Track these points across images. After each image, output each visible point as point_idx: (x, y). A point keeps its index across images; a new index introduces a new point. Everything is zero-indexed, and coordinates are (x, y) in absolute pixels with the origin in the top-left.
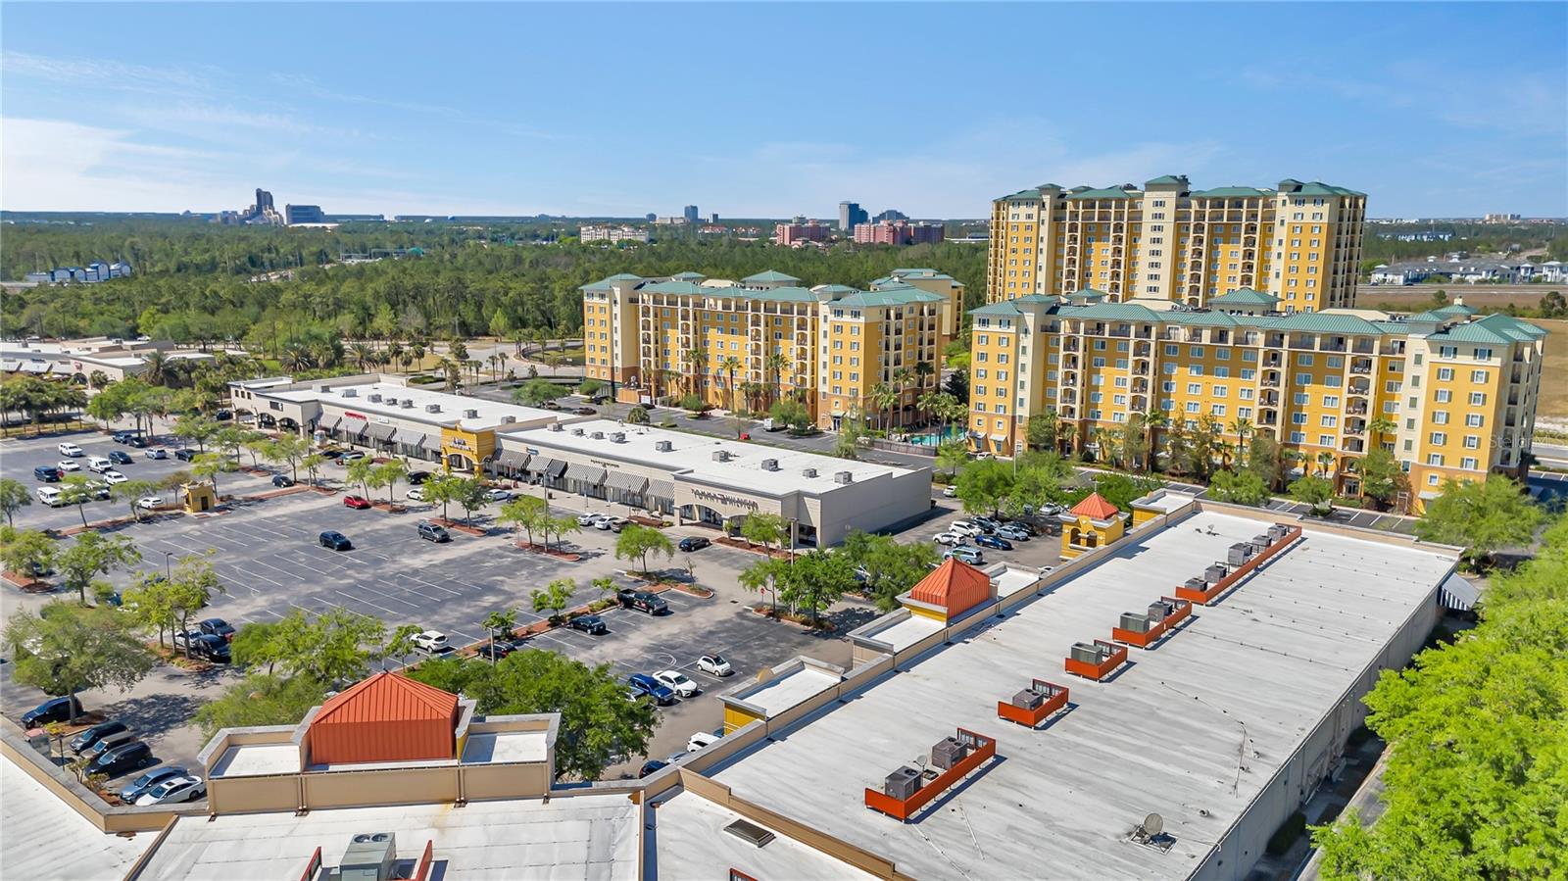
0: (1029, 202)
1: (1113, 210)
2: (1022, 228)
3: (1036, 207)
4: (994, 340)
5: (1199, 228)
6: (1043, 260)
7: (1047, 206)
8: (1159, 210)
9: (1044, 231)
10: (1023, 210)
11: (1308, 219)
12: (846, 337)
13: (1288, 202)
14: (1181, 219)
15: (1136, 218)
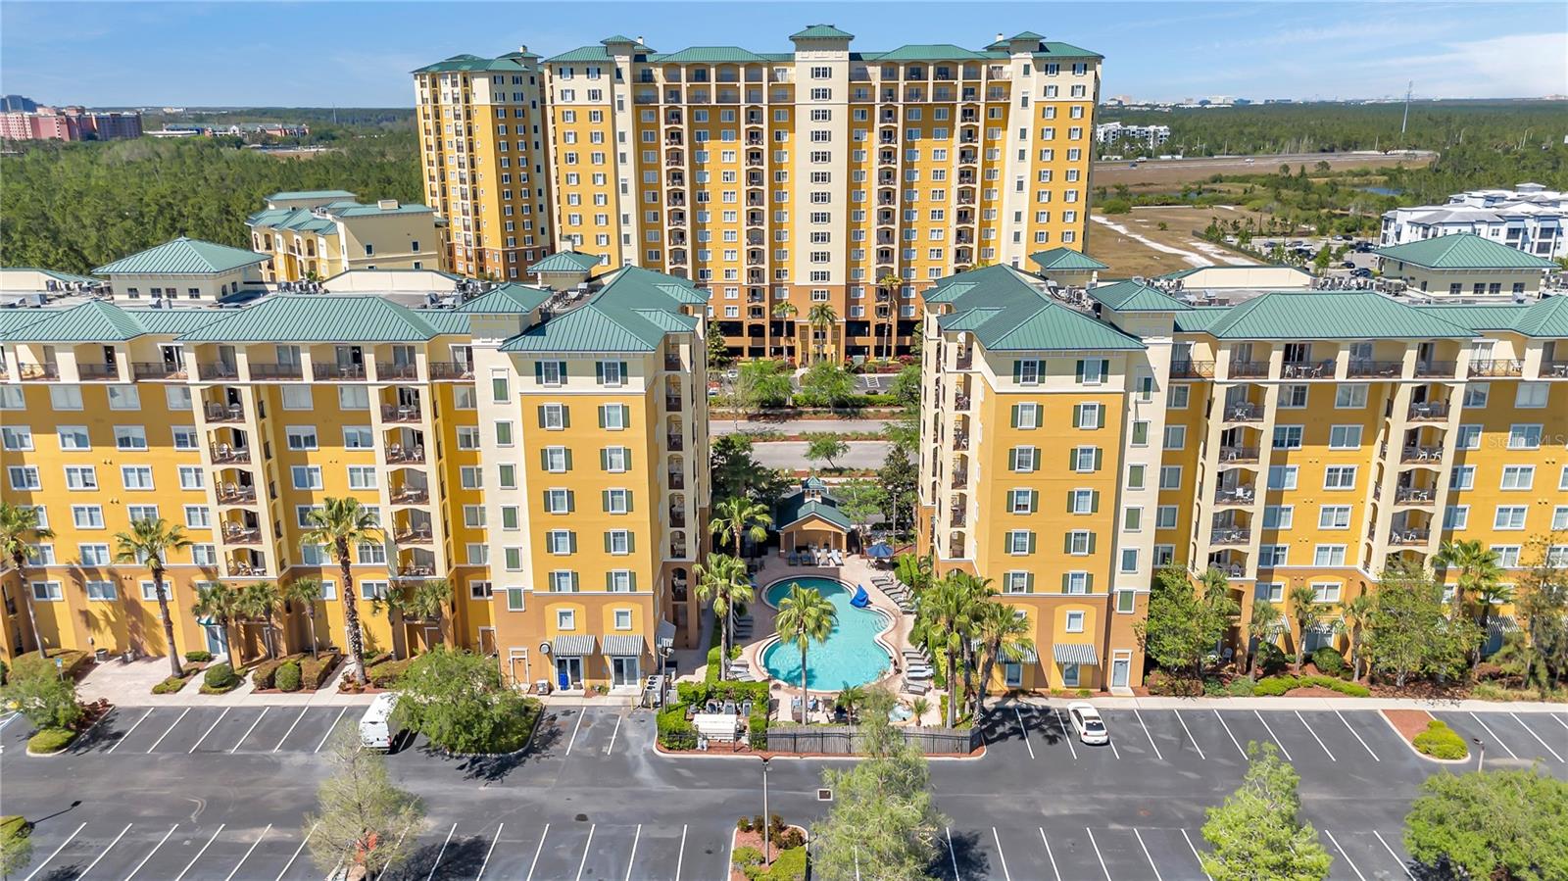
0: (592, 69)
1: (742, 84)
2: (583, 116)
3: (605, 78)
4: (1058, 417)
5: (889, 114)
6: (628, 172)
7: (626, 75)
8: (821, 83)
9: (625, 121)
10: (581, 84)
11: (1065, 95)
12: (584, 434)
13: (1032, 68)
14: (858, 94)
15: (784, 96)
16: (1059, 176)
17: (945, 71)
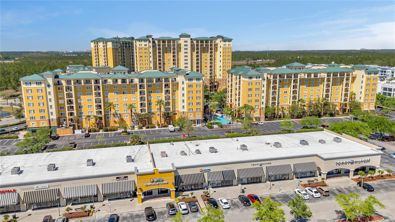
0: (145, 40)
1: (172, 43)
2: (143, 49)
3: (148, 42)
4: (254, 84)
5: (198, 49)
6: (151, 59)
7: (151, 42)
8: (186, 43)
9: (151, 50)
10: (143, 43)
11: (227, 46)
12: (194, 89)
13: (222, 41)
14: (192, 45)
15: (179, 46)
16: (227, 59)
17: (207, 41)
